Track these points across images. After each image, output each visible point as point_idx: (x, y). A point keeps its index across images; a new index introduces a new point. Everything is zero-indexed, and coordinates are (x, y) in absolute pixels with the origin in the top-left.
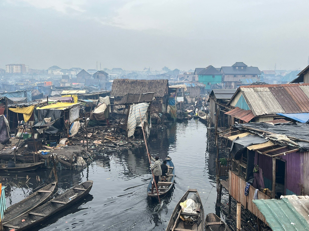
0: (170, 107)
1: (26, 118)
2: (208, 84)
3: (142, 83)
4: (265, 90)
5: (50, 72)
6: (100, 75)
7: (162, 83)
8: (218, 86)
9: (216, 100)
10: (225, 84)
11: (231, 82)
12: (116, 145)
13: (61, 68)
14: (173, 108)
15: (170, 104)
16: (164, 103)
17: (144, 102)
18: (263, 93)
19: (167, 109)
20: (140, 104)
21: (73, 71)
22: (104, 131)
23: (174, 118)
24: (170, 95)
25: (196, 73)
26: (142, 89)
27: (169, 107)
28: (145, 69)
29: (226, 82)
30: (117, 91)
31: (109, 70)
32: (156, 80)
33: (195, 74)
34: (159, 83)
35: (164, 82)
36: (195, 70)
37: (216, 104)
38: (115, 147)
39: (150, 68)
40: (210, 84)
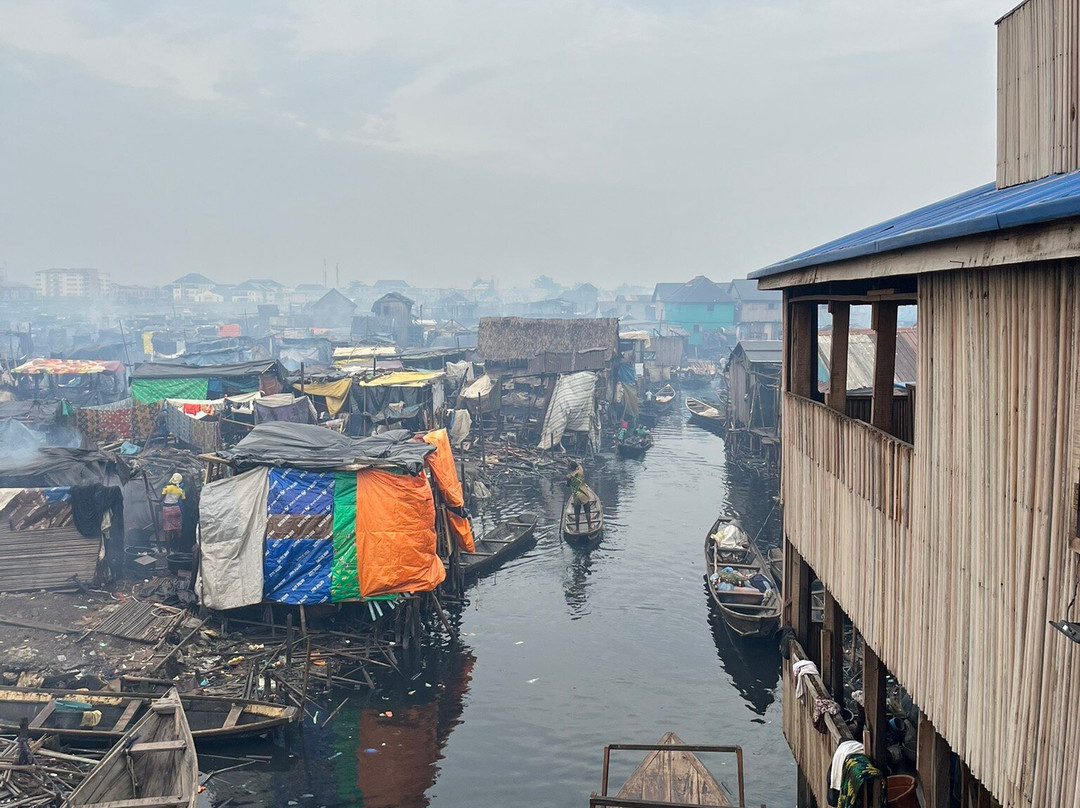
0: (623, 386)
1: (334, 407)
2: (696, 328)
3: (553, 326)
4: (862, 340)
5: (177, 294)
6: (392, 305)
7: (604, 328)
8: (725, 335)
9: (747, 367)
10: (745, 330)
11: (764, 323)
12: (531, 465)
13: (212, 283)
14: (629, 388)
15: (623, 380)
16: (610, 378)
17: (586, 370)
18: (858, 346)
19: (614, 392)
20: (576, 375)
21: (254, 289)
22: (491, 438)
23: (633, 414)
24: (622, 357)
25: (658, 298)
26: (555, 342)
27: (619, 387)
28: (479, 282)
29: (750, 323)
30: (491, 347)
31: (365, 286)
32: (588, 320)
33: (654, 300)
34: (596, 326)
35: (608, 324)
36: (656, 290)
37: (748, 376)
38: (530, 470)
39: (492, 281)
40: (701, 329)
